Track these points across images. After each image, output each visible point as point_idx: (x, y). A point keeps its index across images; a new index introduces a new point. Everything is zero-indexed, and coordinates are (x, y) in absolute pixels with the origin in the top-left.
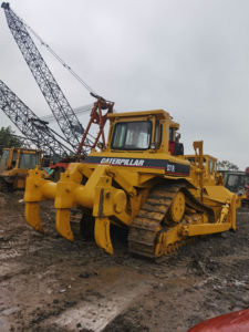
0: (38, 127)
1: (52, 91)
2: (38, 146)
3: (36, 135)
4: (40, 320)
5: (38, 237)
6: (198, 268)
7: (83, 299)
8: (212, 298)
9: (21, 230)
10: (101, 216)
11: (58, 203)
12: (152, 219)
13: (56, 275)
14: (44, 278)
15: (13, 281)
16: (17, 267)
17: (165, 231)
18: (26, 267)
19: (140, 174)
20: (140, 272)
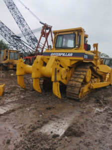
0: (16, 40)
1: (21, 21)
2: (17, 49)
3: (15, 44)
4: (33, 131)
5: (23, 91)
6: (100, 103)
7: (50, 119)
8: (109, 117)
9: (15, 88)
10: (56, 81)
11: (34, 75)
12: (77, 82)
13: (36, 109)
14: (30, 110)
15: (16, 112)
16: (17, 105)
17: (83, 87)
18: (21, 105)
19: (71, 60)
20: (74, 106)
